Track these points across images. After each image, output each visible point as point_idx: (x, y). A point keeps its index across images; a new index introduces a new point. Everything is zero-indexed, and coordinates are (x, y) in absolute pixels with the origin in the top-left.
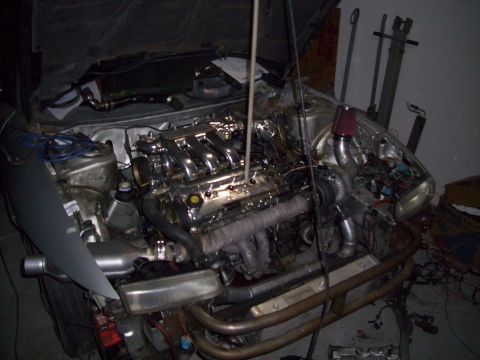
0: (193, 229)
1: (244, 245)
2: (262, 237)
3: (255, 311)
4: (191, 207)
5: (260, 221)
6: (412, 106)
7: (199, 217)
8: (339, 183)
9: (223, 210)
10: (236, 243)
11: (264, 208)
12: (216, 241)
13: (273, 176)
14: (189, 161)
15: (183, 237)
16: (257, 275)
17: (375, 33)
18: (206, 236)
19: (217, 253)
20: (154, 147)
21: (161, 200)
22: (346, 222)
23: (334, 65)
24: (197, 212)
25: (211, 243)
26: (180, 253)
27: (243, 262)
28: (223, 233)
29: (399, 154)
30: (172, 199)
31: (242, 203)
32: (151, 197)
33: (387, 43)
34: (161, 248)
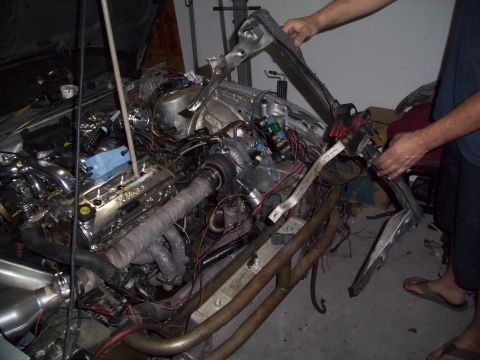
0: (93, 247)
1: (156, 250)
2: (172, 234)
3: (196, 317)
4: (83, 221)
5: (167, 215)
6: (270, 72)
7: (96, 231)
8: (234, 155)
9: (122, 215)
10: (146, 250)
11: (165, 201)
12: (125, 253)
13: (163, 164)
14: (62, 172)
15: (85, 258)
16: (178, 281)
17: (215, 9)
18: (112, 250)
19: (126, 270)
20: (14, 169)
21: (43, 226)
22: (252, 195)
23: (179, 54)
24: (92, 224)
25: (120, 256)
26: (88, 280)
27: (159, 271)
28: (129, 241)
29: (283, 110)
30: (57, 221)
31: (141, 200)
32: (29, 226)
33: (229, 16)
34: (62, 280)
